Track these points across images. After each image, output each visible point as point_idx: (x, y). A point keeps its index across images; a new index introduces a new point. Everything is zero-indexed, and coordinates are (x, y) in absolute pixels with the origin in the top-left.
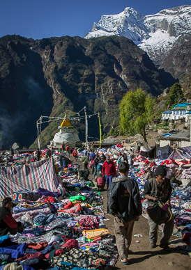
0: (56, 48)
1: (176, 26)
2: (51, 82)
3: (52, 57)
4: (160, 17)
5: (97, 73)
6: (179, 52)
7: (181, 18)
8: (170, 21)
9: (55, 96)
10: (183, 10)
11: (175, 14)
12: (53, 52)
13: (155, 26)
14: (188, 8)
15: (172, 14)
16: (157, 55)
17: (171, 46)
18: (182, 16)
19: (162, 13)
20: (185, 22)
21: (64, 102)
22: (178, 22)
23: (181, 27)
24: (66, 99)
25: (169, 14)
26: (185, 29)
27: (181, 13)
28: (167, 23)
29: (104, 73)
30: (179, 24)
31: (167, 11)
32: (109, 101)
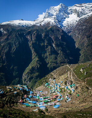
0: (32, 35)
1: (80, 13)
2: (31, 48)
3: (31, 38)
4: (74, 8)
5: (45, 44)
6: (78, 27)
7: (82, 9)
8: (78, 10)
9: (32, 52)
10: (83, 5)
11: (80, 7)
12: (32, 37)
13: (72, 12)
14: (85, 4)
15: (79, 7)
16: (71, 27)
17: (77, 22)
18: (82, 8)
19: (75, 6)
20: (84, 11)
21: (35, 55)
22: (81, 11)
23: (82, 13)
24: (36, 54)
25: (77, 6)
26: (83, 14)
27: (83, 6)
28: (76, 10)
29: (48, 45)
30: (81, 12)
31: (77, 5)
32: (49, 54)
